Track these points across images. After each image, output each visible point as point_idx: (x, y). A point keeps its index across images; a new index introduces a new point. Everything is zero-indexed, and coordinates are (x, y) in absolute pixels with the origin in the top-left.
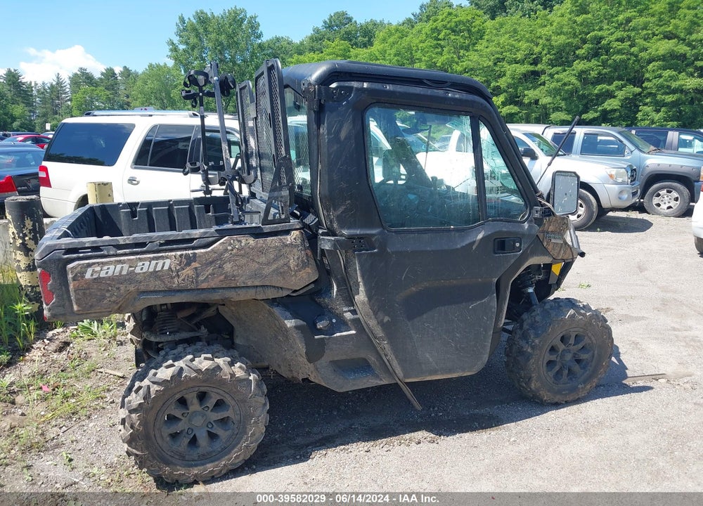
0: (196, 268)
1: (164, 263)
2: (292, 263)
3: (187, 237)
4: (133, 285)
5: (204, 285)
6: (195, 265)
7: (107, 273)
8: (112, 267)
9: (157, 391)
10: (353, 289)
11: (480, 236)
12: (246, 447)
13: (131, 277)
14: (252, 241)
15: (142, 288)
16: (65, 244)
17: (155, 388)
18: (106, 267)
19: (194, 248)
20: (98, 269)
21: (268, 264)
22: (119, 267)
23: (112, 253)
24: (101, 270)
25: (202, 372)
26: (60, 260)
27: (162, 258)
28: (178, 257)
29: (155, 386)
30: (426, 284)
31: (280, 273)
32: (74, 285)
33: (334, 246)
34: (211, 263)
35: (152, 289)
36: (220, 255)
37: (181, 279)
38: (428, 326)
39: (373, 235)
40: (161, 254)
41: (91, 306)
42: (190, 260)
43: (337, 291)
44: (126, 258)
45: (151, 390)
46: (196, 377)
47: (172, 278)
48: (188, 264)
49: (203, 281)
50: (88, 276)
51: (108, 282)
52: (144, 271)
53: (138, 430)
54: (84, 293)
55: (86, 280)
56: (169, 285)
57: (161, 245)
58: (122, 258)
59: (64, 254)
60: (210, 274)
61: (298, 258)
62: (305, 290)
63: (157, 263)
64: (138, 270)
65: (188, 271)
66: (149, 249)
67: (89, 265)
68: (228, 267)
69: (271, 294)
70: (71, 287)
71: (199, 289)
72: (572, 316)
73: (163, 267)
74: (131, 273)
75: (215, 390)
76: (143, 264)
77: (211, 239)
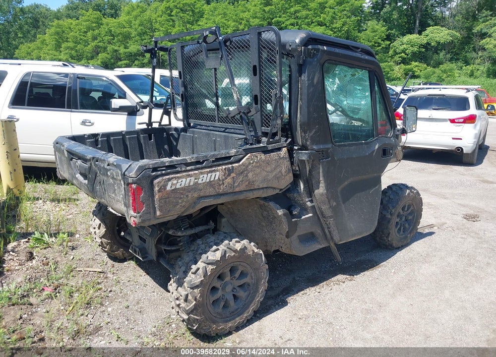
0: (233, 177)
1: (215, 175)
2: (283, 171)
3: (228, 155)
4: (196, 193)
5: (237, 190)
6: (233, 175)
7: (181, 185)
8: (184, 180)
9: (212, 269)
10: (314, 185)
11: (377, 147)
12: (258, 301)
13: (195, 187)
14: (263, 156)
15: (202, 194)
16: (152, 164)
17: (210, 267)
18: (180, 181)
19: (231, 163)
20: (175, 182)
21: (271, 172)
22: (188, 179)
23: (183, 169)
24: (177, 183)
25: (238, 251)
26: (150, 176)
27: (214, 171)
28: (223, 170)
29: (210, 266)
30: (351, 180)
31: (277, 178)
32: (159, 196)
33: (310, 157)
34: (242, 173)
35: (208, 194)
36: (246, 166)
37: (225, 186)
38: (352, 207)
39: (328, 149)
40: (214, 169)
41: (169, 211)
42: (230, 171)
43: (304, 188)
44: (192, 172)
45: (207, 269)
46: (234, 255)
47: (220, 185)
48: (229, 175)
49: (237, 187)
50: (168, 188)
51: (181, 192)
52: (204, 181)
53: (199, 301)
54: (165, 202)
55: (167, 191)
56: (218, 190)
57: (213, 161)
58: (190, 173)
59: (152, 172)
60: (241, 181)
61: (286, 167)
62: (286, 189)
63: (211, 175)
64: (200, 181)
65: (229, 180)
66: (207, 166)
67: (169, 180)
68: (250, 175)
69: (271, 193)
70: (157, 197)
71: (235, 192)
72: (409, 194)
73: (215, 178)
74: (196, 184)
75: (242, 263)
76: (203, 177)
77: (241, 156)
